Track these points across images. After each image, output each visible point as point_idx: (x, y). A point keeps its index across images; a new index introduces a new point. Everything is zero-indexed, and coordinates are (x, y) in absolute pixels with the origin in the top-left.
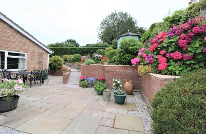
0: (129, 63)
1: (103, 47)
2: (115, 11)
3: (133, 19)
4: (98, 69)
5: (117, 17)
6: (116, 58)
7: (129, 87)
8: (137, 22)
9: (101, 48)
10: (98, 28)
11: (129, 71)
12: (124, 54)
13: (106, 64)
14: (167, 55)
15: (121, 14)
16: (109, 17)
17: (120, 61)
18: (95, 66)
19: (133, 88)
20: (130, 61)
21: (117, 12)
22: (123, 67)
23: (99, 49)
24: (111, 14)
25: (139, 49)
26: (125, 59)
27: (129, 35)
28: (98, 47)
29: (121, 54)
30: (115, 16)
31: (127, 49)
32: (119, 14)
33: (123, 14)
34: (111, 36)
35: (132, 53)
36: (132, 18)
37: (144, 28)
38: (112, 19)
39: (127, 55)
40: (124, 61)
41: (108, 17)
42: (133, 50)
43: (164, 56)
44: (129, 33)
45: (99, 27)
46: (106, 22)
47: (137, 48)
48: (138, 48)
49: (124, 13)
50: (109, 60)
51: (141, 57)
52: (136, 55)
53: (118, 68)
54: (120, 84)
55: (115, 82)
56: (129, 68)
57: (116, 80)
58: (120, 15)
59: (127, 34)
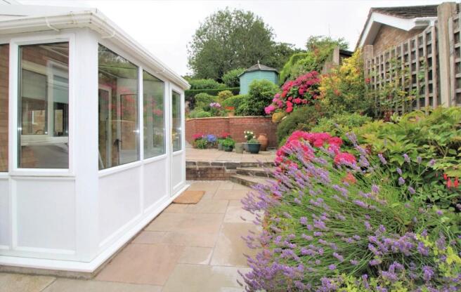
0: (263, 113)
1: (205, 88)
2: (227, 8)
3: (265, 25)
4: (220, 124)
5: (230, 21)
6: (245, 106)
7: (263, 140)
8: (273, 32)
9: (202, 92)
10: (189, 45)
11: (263, 124)
12: (256, 101)
13: (230, 116)
14: (293, 101)
15: (240, 15)
16: (212, 20)
17: (250, 111)
18: (215, 119)
19: (268, 142)
20: (264, 110)
21: (231, 11)
22: (254, 118)
23: (199, 92)
24: (217, 13)
25: (273, 95)
26: (257, 107)
27: (259, 70)
28: (195, 89)
29: (252, 101)
30: (227, 19)
31: (258, 95)
32: (235, 15)
33: (242, 15)
34: (218, 64)
35: (265, 99)
36: (263, 24)
37: (290, 45)
38: (219, 25)
39: (259, 103)
40: (256, 110)
41: (210, 21)
42: (267, 96)
43: (291, 101)
44: (260, 66)
45: (190, 43)
46: (205, 30)
47: (271, 94)
48: (273, 93)
49: (246, 13)
50: (234, 111)
51: (276, 104)
52: (270, 101)
53: (248, 120)
54: (253, 135)
55: (247, 134)
56: (262, 120)
57: (248, 132)
58: (237, 17)
59: (256, 69)
